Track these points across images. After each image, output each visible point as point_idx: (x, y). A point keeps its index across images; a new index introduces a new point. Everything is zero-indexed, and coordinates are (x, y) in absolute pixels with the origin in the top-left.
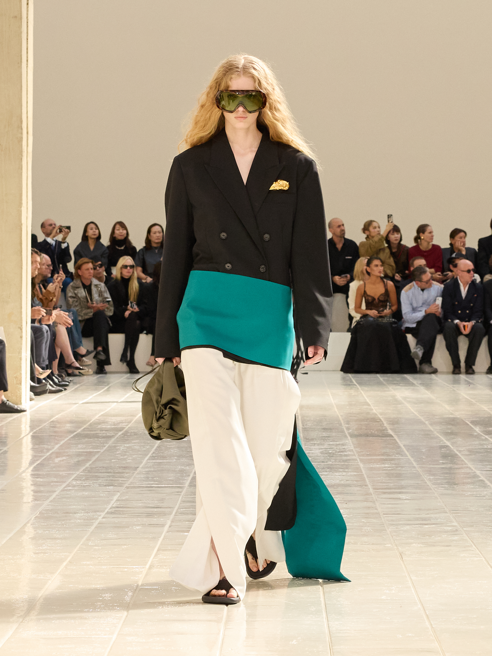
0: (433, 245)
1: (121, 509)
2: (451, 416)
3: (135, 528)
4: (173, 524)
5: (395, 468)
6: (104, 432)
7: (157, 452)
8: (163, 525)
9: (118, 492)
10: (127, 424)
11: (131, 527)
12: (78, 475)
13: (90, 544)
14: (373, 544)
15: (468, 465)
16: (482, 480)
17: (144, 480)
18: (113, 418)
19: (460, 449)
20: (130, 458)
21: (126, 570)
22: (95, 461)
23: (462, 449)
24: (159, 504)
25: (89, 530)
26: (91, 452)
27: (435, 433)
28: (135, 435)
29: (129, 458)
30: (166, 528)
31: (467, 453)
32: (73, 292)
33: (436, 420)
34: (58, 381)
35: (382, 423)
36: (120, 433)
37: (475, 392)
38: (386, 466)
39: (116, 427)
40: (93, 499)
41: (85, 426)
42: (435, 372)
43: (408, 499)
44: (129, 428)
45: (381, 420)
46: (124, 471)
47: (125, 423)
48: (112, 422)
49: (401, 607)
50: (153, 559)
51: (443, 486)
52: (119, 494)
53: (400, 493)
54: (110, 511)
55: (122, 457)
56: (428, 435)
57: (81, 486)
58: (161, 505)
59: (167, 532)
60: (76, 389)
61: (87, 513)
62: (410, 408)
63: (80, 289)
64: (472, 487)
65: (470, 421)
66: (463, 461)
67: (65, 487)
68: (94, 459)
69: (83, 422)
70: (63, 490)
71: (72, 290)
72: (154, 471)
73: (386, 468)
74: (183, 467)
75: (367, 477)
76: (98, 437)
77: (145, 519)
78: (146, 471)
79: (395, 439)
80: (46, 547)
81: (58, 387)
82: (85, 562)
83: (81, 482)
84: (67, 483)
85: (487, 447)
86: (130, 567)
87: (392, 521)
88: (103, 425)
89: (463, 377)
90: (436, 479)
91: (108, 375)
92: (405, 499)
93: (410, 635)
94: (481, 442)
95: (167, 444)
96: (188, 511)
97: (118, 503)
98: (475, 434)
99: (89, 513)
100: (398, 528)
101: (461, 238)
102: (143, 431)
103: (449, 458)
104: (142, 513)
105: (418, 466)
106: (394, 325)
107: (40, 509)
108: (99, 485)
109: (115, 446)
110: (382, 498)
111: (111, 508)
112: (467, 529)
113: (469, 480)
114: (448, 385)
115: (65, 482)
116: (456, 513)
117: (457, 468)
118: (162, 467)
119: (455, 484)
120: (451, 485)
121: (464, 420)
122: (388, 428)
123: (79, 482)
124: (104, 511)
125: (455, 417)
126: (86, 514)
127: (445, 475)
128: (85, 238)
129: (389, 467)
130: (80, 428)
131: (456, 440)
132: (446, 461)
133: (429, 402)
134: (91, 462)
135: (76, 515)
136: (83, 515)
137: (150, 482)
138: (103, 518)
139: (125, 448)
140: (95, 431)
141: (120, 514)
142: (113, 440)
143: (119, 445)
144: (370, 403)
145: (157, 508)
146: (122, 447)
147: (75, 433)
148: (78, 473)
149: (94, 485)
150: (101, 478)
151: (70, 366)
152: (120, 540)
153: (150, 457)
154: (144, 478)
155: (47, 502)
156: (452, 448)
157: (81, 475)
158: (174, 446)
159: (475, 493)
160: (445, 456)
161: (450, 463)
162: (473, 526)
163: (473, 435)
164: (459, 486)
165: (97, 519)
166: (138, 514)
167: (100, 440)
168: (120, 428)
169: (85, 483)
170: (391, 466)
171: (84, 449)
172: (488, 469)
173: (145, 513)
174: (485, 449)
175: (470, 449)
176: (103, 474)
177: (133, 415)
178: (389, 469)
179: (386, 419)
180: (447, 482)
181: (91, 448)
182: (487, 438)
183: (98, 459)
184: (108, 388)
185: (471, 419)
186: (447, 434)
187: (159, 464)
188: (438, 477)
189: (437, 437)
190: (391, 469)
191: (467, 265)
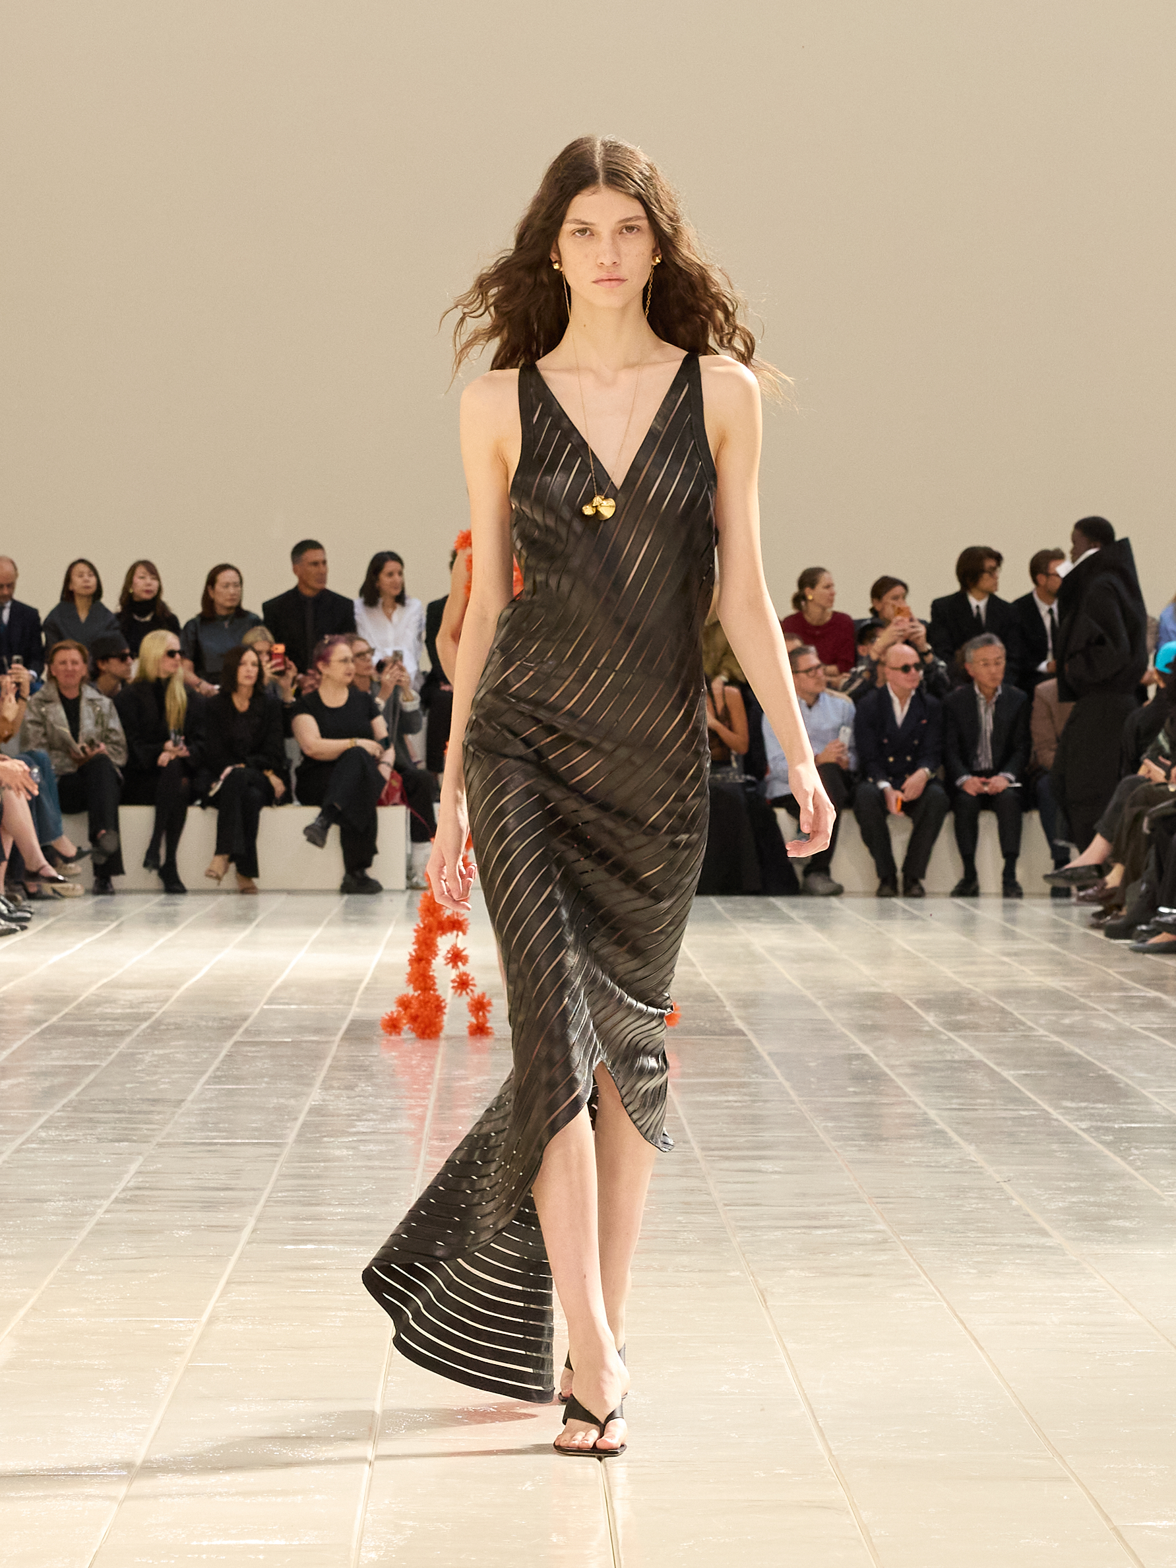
0: (835, 614)
1: (146, 1193)
2: (873, 989)
3: (177, 1234)
4: (261, 1225)
5: (749, 1103)
6: (108, 1022)
7: (225, 1067)
8: (238, 1229)
9: (140, 1154)
11: (168, 1232)
12: (51, 1116)
13: (77, 1270)
14: (700, 1271)
15: (910, 1097)
17: (196, 1129)
18: (128, 992)
19: (893, 1062)
20: (167, 1080)
21: (156, 1326)
22: (88, 1086)
23: (897, 1063)
24: (228, 1182)
25: (77, 1237)
26: (79, 1067)
27: (838, 1026)
28: (177, 1029)
29: (163, 1080)
30: (246, 1234)
31: (908, 1071)
33: (840, 998)
34: (9, 910)
35: (720, 1004)
36: (144, 1025)
38: (731, 1098)
39: (135, 1010)
40: (85, 1169)
41: (66, 1010)
42: (838, 891)
43: (780, 1173)
44: (164, 1012)
45: (718, 997)
46: (152, 1108)
47: (155, 1002)
48: (125, 1001)
49: (762, 1410)
50: (217, 1302)
51: (856, 1142)
52: (141, 1159)
53: (760, 1158)
54: (121, 1196)
55: (148, 1078)
56: (821, 1031)
57: (59, 1140)
58: (233, 1183)
59: (248, 1243)
60: (47, 928)
61: (72, 1200)
62: (783, 970)
63: (55, 705)
64: (919, 1145)
65: (914, 1001)
66: (898, 1087)
67: (23, 1144)
68: (87, 1081)
69: (65, 1001)
70: (18, 1151)
72: (219, 1109)
73: (730, 1104)
74: (282, 1101)
75: (689, 1123)
76: (95, 1033)
77: (199, 1215)
78: (201, 1109)
79: (749, 1041)
81: (8, 923)
82: (68, 1310)
83: (57, 1133)
84: (29, 1133)
85: (953, 1057)
86: (166, 1319)
87: (743, 1219)
88: (106, 1008)
89: (899, 902)
90: (840, 1127)
91: (117, 898)
92: (772, 1173)
93: (781, 1471)
94: (939, 1046)
95: (249, 1048)
96: (293, 1197)
97: (140, 1180)
98: (927, 1028)
99: (76, 1200)
100: (757, 1235)
101: (896, 598)
102: (193, 1020)
103: (870, 1081)
104: (193, 1201)
105: (801, 1099)
106: (750, 790)
108: (98, 1138)
109: (133, 1054)
110: (721, 1170)
111: (124, 1190)
113: (913, 1131)
114: (866, 921)
115: (22, 1132)
116: (886, 1203)
117: (887, 1104)
118: (236, 1099)
119: (882, 1139)
120: (873, 1141)
121: (902, 998)
122: (734, 1015)
123: (53, 1133)
124: (108, 1197)
125: (882, 991)
126: (69, 1202)
127: (861, 1120)
128: (68, 594)
129: (736, 1102)
130: (55, 1012)
131: (883, 1041)
132: (863, 1089)
133: (824, 959)
134: (79, 1089)
135: (45, 1206)
136: (63, 1206)
137: (209, 1134)
138: (107, 1211)
139: (156, 1058)
140: (89, 1020)
141: (144, 1203)
142: (128, 1039)
143: (141, 1051)
144: (694, 960)
145: (224, 1189)
146: (149, 1056)
147: (45, 1025)
148: (51, 1112)
149: (86, 1139)
150: (102, 1125)
151: (35, 876)
152: (143, 1260)
153: (210, 1077)
154: (196, 1123)
156: (875, 1058)
157: (59, 1117)
158: (262, 1054)
159: (925, 1159)
160: (859, 1078)
161: (870, 1093)
162: (920, 1231)
163: (921, 1031)
164: (890, 1144)
165: (93, 1214)
166: (183, 1204)
167: (100, 1039)
168: (144, 1013)
169: (67, 1136)
170: (739, 1098)
171: (65, 1059)
172: (954, 1106)
173: (198, 1202)
174: (950, 1061)
175: (914, 1062)
176: (107, 1115)
177: (172, 982)
178: (736, 1105)
179: (731, 995)
180: (864, 1135)
181: (80, 1058)
182: (953, 1037)
183: (94, 1081)
184: (117, 926)
185: (918, 996)
186: (863, 1029)
187: (231, 1093)
188: (846, 1124)
189: (842, 1037)
190: (740, 1104)
191: (904, 655)
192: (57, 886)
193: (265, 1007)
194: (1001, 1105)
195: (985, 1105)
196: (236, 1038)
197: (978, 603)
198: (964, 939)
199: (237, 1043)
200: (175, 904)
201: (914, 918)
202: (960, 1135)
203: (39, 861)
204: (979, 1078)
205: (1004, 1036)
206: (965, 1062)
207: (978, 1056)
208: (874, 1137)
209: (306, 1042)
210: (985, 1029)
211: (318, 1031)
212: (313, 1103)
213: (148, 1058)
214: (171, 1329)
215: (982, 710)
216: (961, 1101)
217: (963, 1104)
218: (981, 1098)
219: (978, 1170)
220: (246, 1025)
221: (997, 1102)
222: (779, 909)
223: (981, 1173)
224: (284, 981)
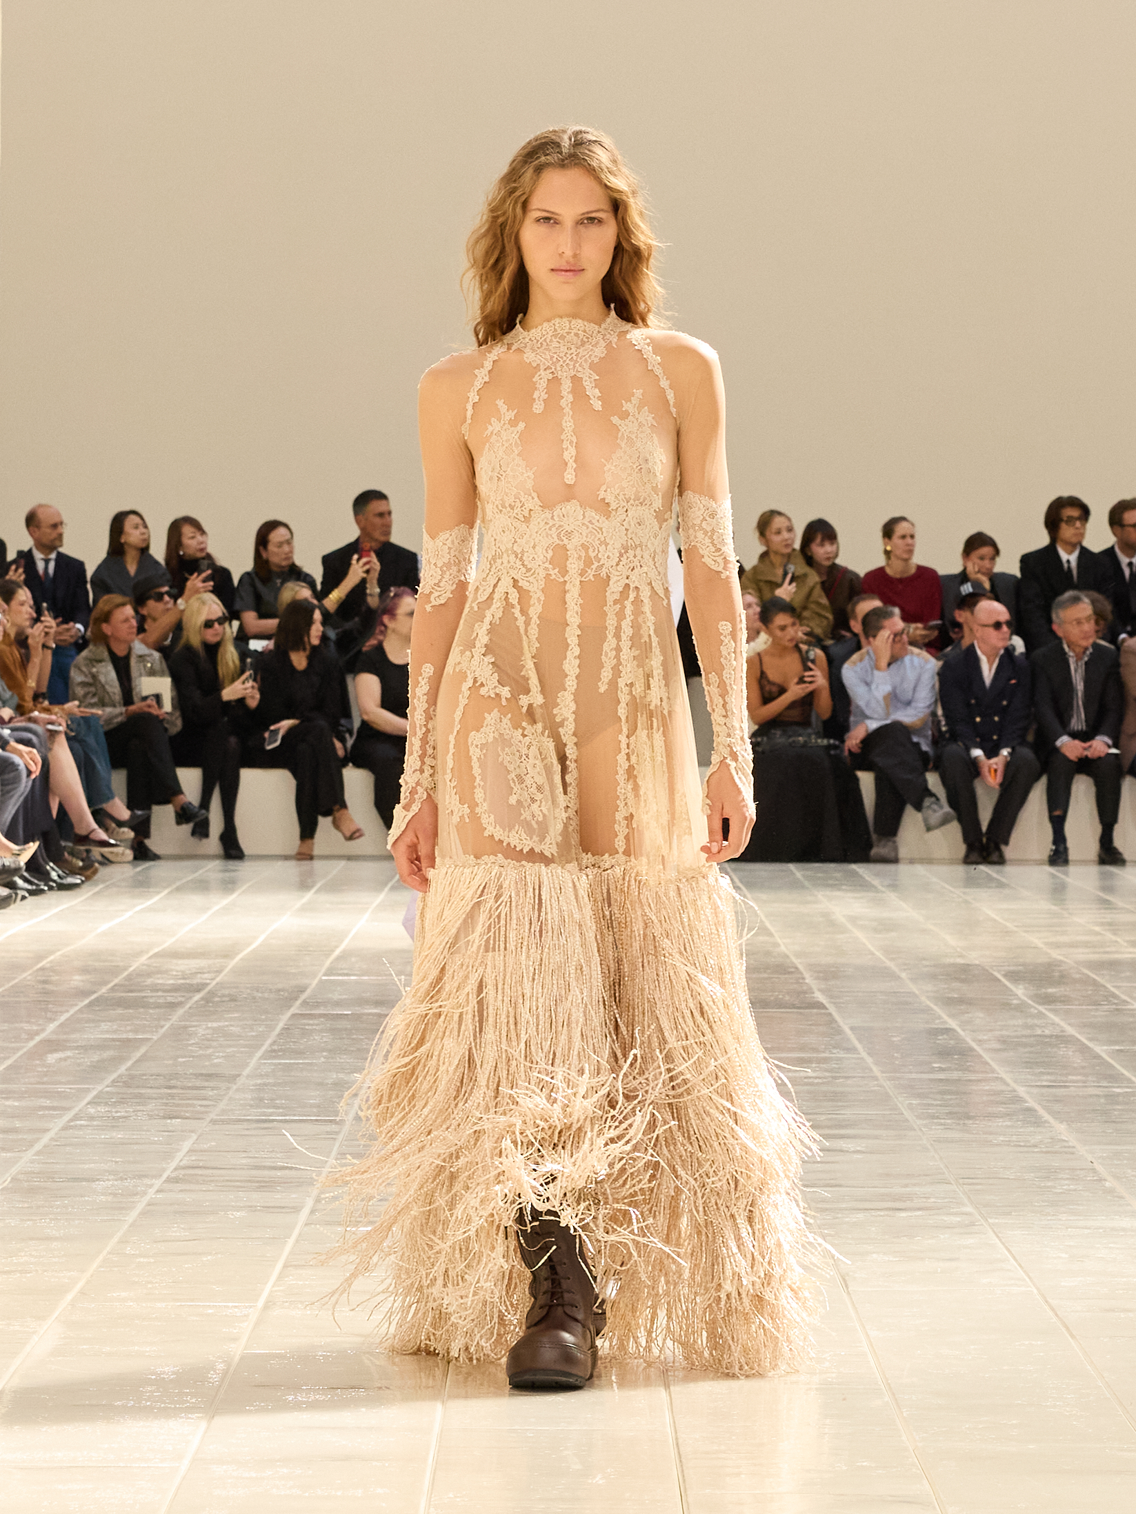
0: (919, 567)
1: (199, 1172)
2: (960, 961)
3: (232, 1215)
4: (320, 1206)
5: (830, 1079)
6: (160, 994)
7: (282, 1041)
8: (296, 1210)
9: (192, 1132)
10: (212, 975)
11: (223, 1213)
12: (101, 1092)
13: (128, 1252)
15: (998, 1073)
16: (1029, 1110)
17: (251, 1106)
18: (180, 962)
19: (980, 1038)
20: (221, 1054)
21: (210, 1311)
22: (138, 1061)
23: (985, 1038)
25: (127, 1218)
26: (129, 1040)
27: (923, 998)
28: (231, 1000)
29: (217, 1054)
30: (304, 1214)
31: (997, 1046)
32: (86, 671)
33: (926, 969)
35: (799, 976)
38: (812, 1074)
39: (188, 981)
40: (136, 1147)
41: (116, 981)
43: (861, 1152)
44: (218, 983)
45: (797, 968)
46: (206, 1084)
47: (209, 972)
48: (177, 971)
49: (844, 1399)
50: (274, 1286)
51: (942, 1121)
52: (194, 1136)
53: (842, 1137)
54: (173, 1175)
55: (201, 1052)
56: (905, 1004)
57: (108, 1117)
59: (306, 1225)
61: (122, 1179)
62: (865, 941)
63: (104, 663)
64: (1009, 1123)
65: (1002, 973)
66: (987, 1063)
67: (71, 1120)
68: (137, 1055)
69: (115, 971)
70: (65, 1128)
71: (84, 668)
72: (275, 1084)
73: (810, 1080)
74: (341, 1076)
76: (146, 1006)
77: (255, 1195)
78: (260, 1085)
79: (830, 1014)
80: (25, 1258)
82: (118, 1294)
83: (107, 1109)
84: (77, 1109)
85: (1043, 1032)
86: (220, 1304)
87: (823, 1200)
88: (158, 979)
90: (926, 1105)
92: (854, 1152)
93: (865, 1464)
94: (1028, 1020)
95: (306, 1021)
97: (194, 1158)
98: (1015, 1002)
99: (126, 1179)
100: (838, 1218)
102: (249, 991)
103: (956, 1057)
104: (249, 1181)
105: (884, 1075)
106: (829, 753)
107: (14, 1170)
108: (149, 1115)
109: (186, 1027)
111: (176, 1169)
112: (996, 1221)
113: (1001, 1109)
114: (952, 889)
115: (69, 1109)
116: (973, 1184)
117: (975, 1081)
118: (293, 1074)
119: (969, 1118)
120: (960, 1119)
121: (991, 971)
122: (815, 987)
123: (102, 1109)
124: (160, 1176)
125: (969, 962)
126: (119, 1182)
127: (946, 1097)
129: (816, 1078)
130: (105, 983)
131: (970, 1015)
132: (949, 1065)
134: (129, 1063)
135: (94, 1185)
136: (112, 1185)
137: (265, 1110)
138: (158, 1191)
139: (209, 1031)
140: (140, 991)
141: (197, 1183)
142: (181, 1012)
143: (194, 1023)
144: (772, 930)
145: (281, 1168)
146: (202, 1029)
147: (93, 997)
148: (100, 1088)
149: (136, 1115)
150: (154, 1101)
152: (197, 1242)
153: (267, 1051)
154: (252, 1099)
155: (29, 1155)
156: (962, 1033)
157: (108, 1092)
158: (321, 1027)
159: (1014, 1138)
160: (944, 1053)
161: (957, 1070)
162: (1009, 1214)
163: (1010, 1005)
164: (978, 1122)
165: (145, 1193)
167: (151, 1011)
168: (198, 984)
169: (116, 1112)
170: (820, 1074)
171: (115, 1032)
172: (1045, 1083)
173: (254, 1182)
174: (1040, 1036)
175: (1002, 1036)
176: (159, 1091)
177: (227, 954)
178: (816, 1081)
179: (811, 967)
180: (950, 1113)
181: (130, 1031)
182: (1044, 1011)
183: (144, 1055)
184: (169, 893)
185: (1007, 968)
186: (948, 1002)
187: (288, 1068)
188: (931, 1102)
189: (927, 1010)
190: (820, 1081)
191: (994, 612)
192: (105, 850)
193: (324, 978)
194: (1094, 1082)
195: (1077, 1081)
196: (293, 1010)
197: (1069, 558)
198: (1053, 907)
199: (294, 1015)
200: (233, 871)
201: (1001, 885)
202: (1050, 1112)
203: (88, 825)
204: (1072, 1053)
205: (1097, 1010)
206: (1057, 1036)
207: (1070, 1031)
208: (963, 1116)
209: (367, 1014)
210: (1077, 1003)
211: (378, 1003)
214: (226, 1315)
215: (1072, 667)
217: (1052, 1081)
218: (1073, 1075)
219: (1070, 1150)
220: (303, 997)
221: (1090, 1078)
222: (861, 877)
223: (1073, 1153)
224: (344, 951)
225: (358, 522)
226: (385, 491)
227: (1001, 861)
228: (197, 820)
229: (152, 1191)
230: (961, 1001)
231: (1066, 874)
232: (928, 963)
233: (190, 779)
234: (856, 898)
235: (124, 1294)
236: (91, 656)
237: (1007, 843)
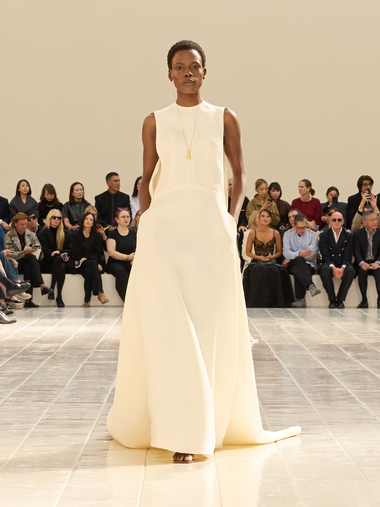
1: (50, 421)
3: (62, 436)
4: (94, 433)
5: (280, 387)
6: (36, 356)
7: (80, 373)
8: (86, 435)
9: (48, 406)
10: (55, 349)
11: (59, 436)
12: (14, 392)
13: (24, 450)
15: (341, 384)
16: (352, 397)
17: (69, 397)
18: (43, 344)
19: (335, 371)
22: (28, 380)
23: (336, 371)
24: (82, 417)
25: (24, 438)
26: (25, 373)
27: (314, 357)
28: (62, 359)
29: (57, 378)
30: (88, 437)
31: (341, 374)
32: (10, 239)
33: (315, 347)
35: (269, 349)
36: (50, 357)
37: (346, 324)
38: (273, 385)
39: (46, 352)
40: (27, 412)
41: (20, 352)
43: (290, 413)
44: (57, 352)
45: (268, 346)
46: (53, 389)
48: (42, 348)
49: (285, 503)
50: (77, 463)
51: (321, 402)
52: (48, 408)
53: (284, 408)
54: (41, 422)
55: (51, 377)
56: (308, 359)
57: (17, 401)
58: (84, 417)
59: (89, 440)
61: (22, 424)
62: (292, 336)
63: (15, 237)
64: (345, 403)
65: (343, 348)
66: (337, 381)
67: (4, 402)
68: (28, 378)
69: (20, 348)
70: (1, 405)
71: (9, 238)
72: (78, 389)
73: (273, 387)
74: (102, 386)
76: (30, 360)
77: (70, 429)
78: (72, 389)
79: (280, 363)
82: (21, 466)
83: (17, 398)
84: (6, 398)
85: (357, 369)
86: (58, 469)
88: (35, 351)
92: (288, 413)
94: (352, 365)
95: (89, 366)
97: (48, 416)
98: (347, 358)
99: (24, 424)
103: (326, 378)
104: (68, 424)
105: (299, 385)
108: (32, 400)
109: (45, 368)
110: (269, 412)
111: (42, 420)
112: (340, 438)
113: (342, 397)
114: (324, 317)
115: (3, 398)
116: (332, 425)
117: (333, 387)
118: (84, 385)
119: (330, 401)
121: (338, 346)
122: (274, 353)
123: (15, 398)
124: (36, 422)
127: (322, 393)
129: (275, 386)
130: (16, 352)
131: (331, 363)
132: (323, 381)
134: (25, 382)
135: (12, 426)
136: (19, 426)
137: (74, 398)
138: (35, 428)
139: (54, 370)
140: (29, 355)
141: (50, 425)
142: (43, 363)
143: (48, 367)
144: (259, 332)
145: (80, 420)
146: (51, 369)
147: (12, 357)
148: (14, 390)
149: (27, 400)
150: (33, 395)
152: (49, 446)
153: (75, 377)
154: (69, 395)
156: (328, 370)
157: (17, 392)
158: (95, 368)
159: (347, 408)
160: (321, 377)
161: (326, 383)
163: (346, 359)
164: (333, 402)
165: (30, 429)
166: (64, 425)
167: (33, 363)
168: (49, 352)
169: (20, 399)
170: (276, 385)
172: (358, 388)
173: (70, 425)
174: (356, 371)
175: (342, 371)
176: (36, 392)
177: (60, 341)
178: (275, 387)
179: (272, 346)
180: (323, 399)
181: (25, 370)
182: (357, 361)
183: (30, 378)
184: (39, 319)
185: (344, 346)
186: (323, 359)
187: (83, 383)
188: (316, 395)
189: (315, 361)
190: (276, 387)
191: (338, 216)
193: (96, 350)
194: (376, 387)
195: (370, 387)
198: (362, 324)
199: (85, 364)
200: (61, 311)
201: (342, 316)
202: (360, 399)
204: (367, 377)
205: (377, 361)
206: (362, 371)
207: (367, 369)
208: (328, 400)
209: (110, 363)
210: (370, 359)
211: (114, 359)
212: (114, 387)
213: (51, 370)
214: (60, 473)
216: (361, 386)
217: (361, 387)
218: (368, 385)
219: (367, 412)
220: (88, 357)
221: (374, 386)
222: (291, 313)
223: (368, 413)
224: (103, 341)
225: (108, 184)
226: (117, 173)
227: (343, 307)
228: (50, 293)
229: (33, 428)
230: (327, 358)
231: (366, 312)
232: (315, 344)
233: (47, 278)
234: (289, 321)
235: (23, 466)
236: (11, 234)
237: (344, 300)
